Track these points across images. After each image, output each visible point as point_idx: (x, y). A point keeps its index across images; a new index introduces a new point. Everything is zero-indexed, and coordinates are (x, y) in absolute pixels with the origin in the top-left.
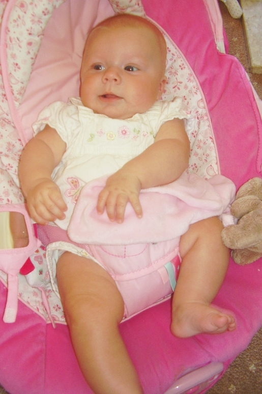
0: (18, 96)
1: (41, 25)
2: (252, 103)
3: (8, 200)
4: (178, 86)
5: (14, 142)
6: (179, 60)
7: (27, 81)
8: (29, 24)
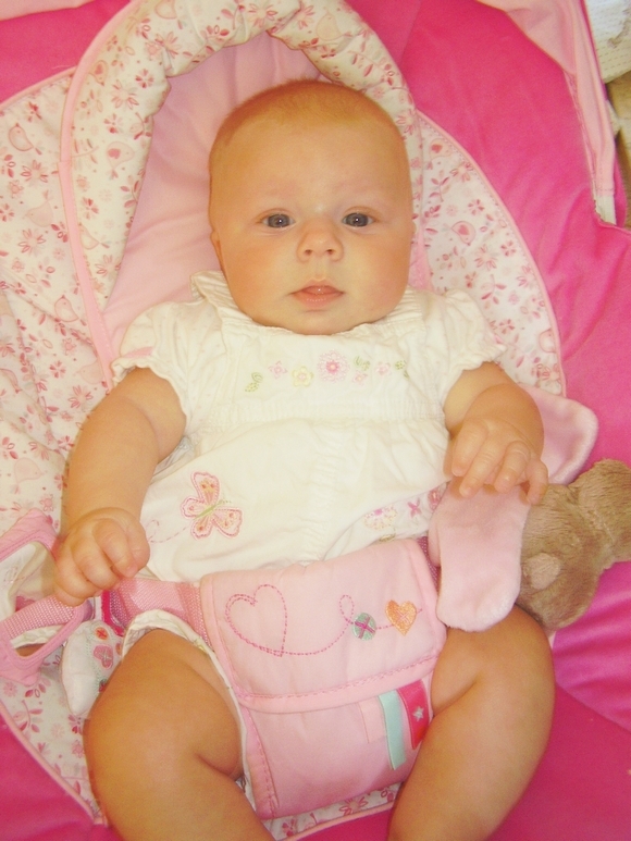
1: (136, 108)
4: (494, 295)
5: (90, 388)
7: (117, 243)
8: (109, 109)
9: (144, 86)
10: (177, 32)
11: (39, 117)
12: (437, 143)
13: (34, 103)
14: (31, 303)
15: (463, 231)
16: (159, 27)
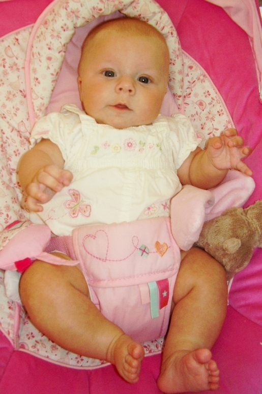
0: (38, 113)
1: (60, 40)
3: (8, 216)
4: (213, 133)
6: (219, 105)
7: (47, 98)
8: (49, 39)
9: (64, 30)
10: (80, 8)
11: (19, 44)
12: (191, 65)
13: (17, 37)
14: (8, 122)
15: (201, 104)
16: (73, 6)
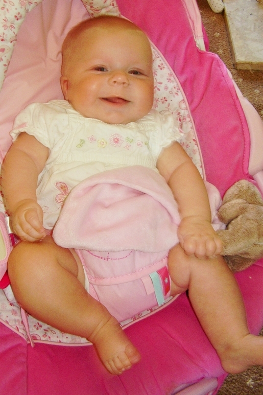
1: (14, 30)
2: (235, 102)
4: (158, 87)
6: (158, 60)
9: (18, 19)
